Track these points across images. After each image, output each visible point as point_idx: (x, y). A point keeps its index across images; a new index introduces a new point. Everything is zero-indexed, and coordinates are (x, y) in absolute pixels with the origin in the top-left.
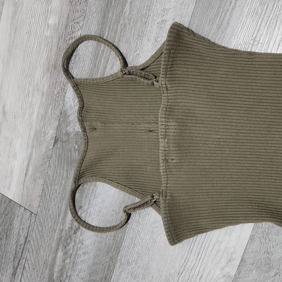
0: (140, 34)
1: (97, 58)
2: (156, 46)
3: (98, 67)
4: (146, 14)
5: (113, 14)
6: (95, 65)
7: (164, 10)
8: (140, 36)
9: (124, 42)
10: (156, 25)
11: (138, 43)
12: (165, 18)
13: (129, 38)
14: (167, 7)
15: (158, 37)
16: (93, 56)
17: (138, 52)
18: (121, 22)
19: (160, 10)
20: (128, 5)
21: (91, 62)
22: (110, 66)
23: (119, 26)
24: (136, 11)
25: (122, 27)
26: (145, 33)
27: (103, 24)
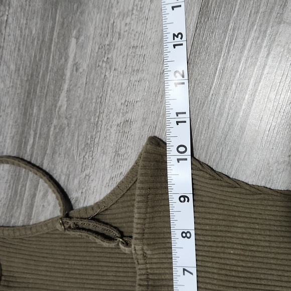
0: (89, 142)
1: (18, 180)
2: (117, 162)
3: (20, 196)
4: (95, 110)
5: (40, 110)
6: (16, 192)
7: (127, 104)
8: (89, 146)
9: (62, 155)
10: (115, 128)
11: (87, 157)
12: (128, 116)
13: (70, 149)
14: (131, 98)
15: (121, 148)
16: (12, 177)
17: (87, 172)
18: (55, 122)
19: (119, 104)
20: (63, 95)
21: (9, 186)
22: (42, 193)
23: (52, 129)
24: (78, 105)
25: (57, 130)
26: (97, 140)
27: (24, 125)
